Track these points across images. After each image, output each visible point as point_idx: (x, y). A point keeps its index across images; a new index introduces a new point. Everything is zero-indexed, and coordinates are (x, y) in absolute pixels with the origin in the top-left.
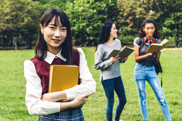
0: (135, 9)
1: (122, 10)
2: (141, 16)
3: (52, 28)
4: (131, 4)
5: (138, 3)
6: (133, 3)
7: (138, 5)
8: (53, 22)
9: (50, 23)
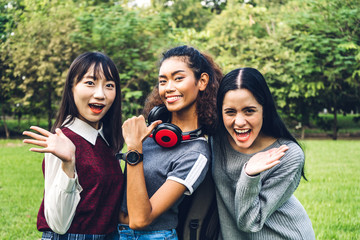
0: (37, 64)
1: (10, 65)
2: (48, 77)
3: (90, 83)
4: (28, 55)
5: (43, 53)
6: (32, 53)
7: (41, 58)
8: (91, 72)
9: (86, 75)
